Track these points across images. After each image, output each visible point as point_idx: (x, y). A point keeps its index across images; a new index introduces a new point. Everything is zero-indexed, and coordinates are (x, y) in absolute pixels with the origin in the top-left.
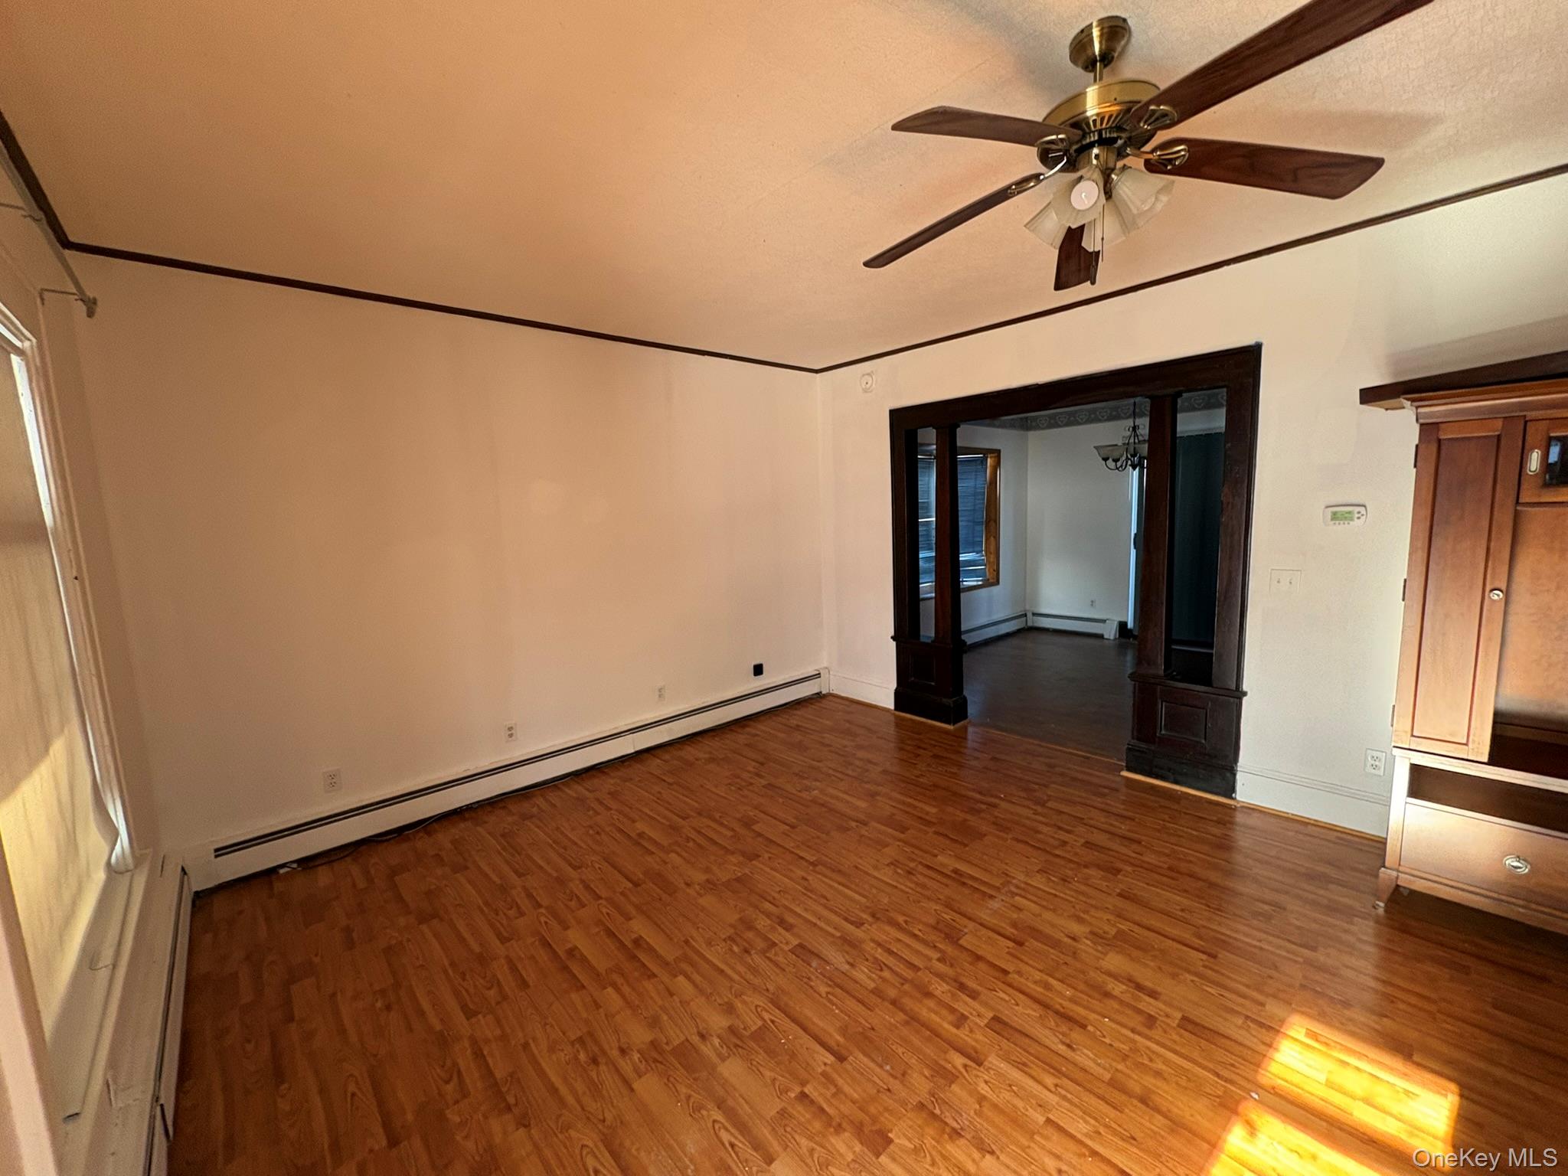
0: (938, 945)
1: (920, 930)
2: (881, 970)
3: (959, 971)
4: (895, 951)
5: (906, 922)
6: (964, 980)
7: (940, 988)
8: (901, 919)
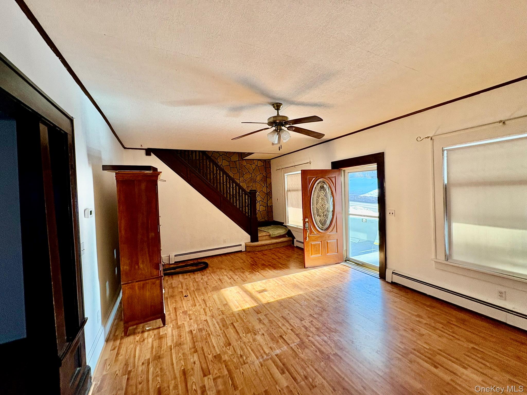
0: (308, 341)
1: (312, 347)
2: (329, 337)
3: (305, 332)
4: (323, 342)
5: (316, 351)
6: (305, 330)
7: (313, 329)
8: (318, 353)
